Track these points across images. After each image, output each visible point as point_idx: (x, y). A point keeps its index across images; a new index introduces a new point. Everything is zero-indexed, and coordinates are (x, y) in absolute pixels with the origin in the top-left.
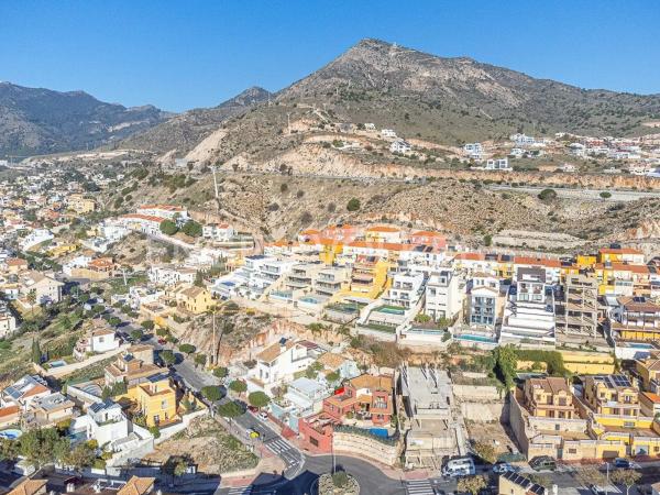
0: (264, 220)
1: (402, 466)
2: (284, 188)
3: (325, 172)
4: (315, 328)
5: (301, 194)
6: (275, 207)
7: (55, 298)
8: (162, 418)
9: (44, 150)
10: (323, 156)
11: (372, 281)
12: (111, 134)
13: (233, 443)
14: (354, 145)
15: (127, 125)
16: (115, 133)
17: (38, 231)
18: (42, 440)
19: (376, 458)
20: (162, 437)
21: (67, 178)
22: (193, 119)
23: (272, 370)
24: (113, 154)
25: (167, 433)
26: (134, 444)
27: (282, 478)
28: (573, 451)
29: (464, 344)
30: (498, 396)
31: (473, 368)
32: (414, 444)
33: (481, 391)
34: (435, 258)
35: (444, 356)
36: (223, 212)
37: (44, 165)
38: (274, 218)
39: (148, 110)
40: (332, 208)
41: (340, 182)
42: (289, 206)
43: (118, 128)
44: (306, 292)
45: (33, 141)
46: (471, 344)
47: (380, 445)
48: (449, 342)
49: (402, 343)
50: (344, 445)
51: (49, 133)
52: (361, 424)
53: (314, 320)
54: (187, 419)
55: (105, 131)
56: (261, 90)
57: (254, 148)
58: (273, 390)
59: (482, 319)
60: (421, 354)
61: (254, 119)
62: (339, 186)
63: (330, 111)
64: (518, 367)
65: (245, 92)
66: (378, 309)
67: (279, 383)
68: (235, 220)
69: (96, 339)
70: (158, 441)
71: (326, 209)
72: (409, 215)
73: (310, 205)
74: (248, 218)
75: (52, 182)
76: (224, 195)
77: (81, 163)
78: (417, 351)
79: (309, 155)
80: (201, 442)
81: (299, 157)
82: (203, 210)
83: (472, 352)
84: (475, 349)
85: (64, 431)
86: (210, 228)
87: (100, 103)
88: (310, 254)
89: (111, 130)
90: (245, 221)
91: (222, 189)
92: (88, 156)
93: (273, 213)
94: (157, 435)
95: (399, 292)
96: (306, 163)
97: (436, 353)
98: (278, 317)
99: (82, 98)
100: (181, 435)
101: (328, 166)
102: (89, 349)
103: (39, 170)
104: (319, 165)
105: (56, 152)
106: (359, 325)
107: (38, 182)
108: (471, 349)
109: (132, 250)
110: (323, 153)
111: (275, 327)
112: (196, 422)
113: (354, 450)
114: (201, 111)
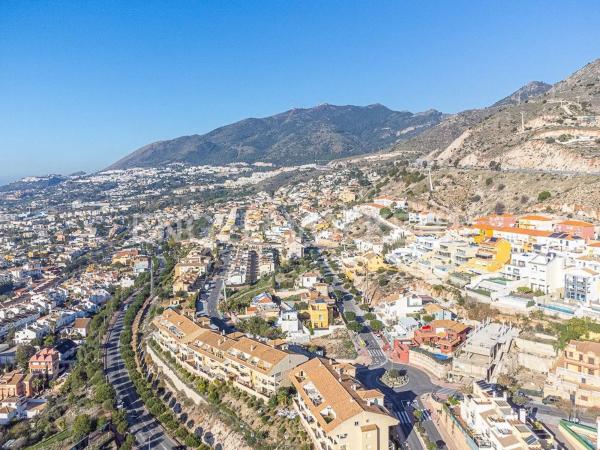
0: (464, 210)
1: (445, 379)
2: (489, 182)
3: (544, 167)
4: (439, 289)
5: (501, 187)
6: (477, 199)
7: (299, 255)
8: (319, 326)
9: (346, 154)
10: (544, 151)
11: (491, 257)
12: (398, 138)
13: (350, 345)
14: (582, 139)
15: (412, 128)
16: (402, 136)
17: (312, 214)
18: (256, 322)
19: (432, 371)
20: (315, 336)
21: (351, 175)
22: (462, 120)
23: (392, 309)
24: (391, 155)
25: (319, 333)
26: (300, 335)
27: (367, 368)
28: (584, 398)
29: (547, 312)
30: (554, 354)
31: (548, 332)
32: (457, 367)
33: (540, 347)
34: (567, 244)
35: (525, 319)
36: (432, 202)
37: (340, 166)
38: (474, 207)
39: (431, 114)
40: (525, 200)
41: (540, 176)
42: (490, 198)
43: (404, 132)
44: (444, 263)
45: (338, 148)
46: (552, 313)
47: (435, 363)
48: (531, 308)
49: (494, 305)
50: (416, 360)
51: (349, 141)
52: (431, 350)
53: (439, 283)
54: (332, 328)
55: (394, 135)
56: (540, 84)
57: (486, 147)
58: (388, 321)
59: (576, 296)
60: (506, 315)
61: (498, 119)
62: (538, 180)
63: (584, 104)
64: (591, 338)
65: (522, 89)
66: (491, 280)
67: (394, 318)
68: (438, 209)
69: (305, 279)
70: (312, 337)
71: (519, 201)
72: (573, 207)
73: (507, 198)
74: (451, 207)
75: (340, 180)
76: (437, 188)
77: (364, 163)
78: (504, 312)
79: (531, 152)
80: (334, 342)
81: (523, 153)
82: (417, 201)
83: (550, 320)
84: (555, 318)
85: (272, 323)
86: (414, 215)
87: (393, 112)
88: (470, 236)
89: (398, 134)
90: (447, 210)
91: (437, 183)
92: (372, 158)
93: (474, 204)
94: (312, 333)
95: (512, 267)
96: (526, 158)
97: (518, 316)
98: (420, 279)
99: (379, 109)
100: (326, 337)
101: (548, 160)
102: (301, 285)
103: (335, 170)
104: (539, 160)
105: (353, 155)
106: (468, 289)
107: (331, 179)
108: (552, 317)
109: (358, 229)
110: (546, 148)
111: (414, 286)
112: (336, 331)
113: (421, 364)
114: (470, 112)
